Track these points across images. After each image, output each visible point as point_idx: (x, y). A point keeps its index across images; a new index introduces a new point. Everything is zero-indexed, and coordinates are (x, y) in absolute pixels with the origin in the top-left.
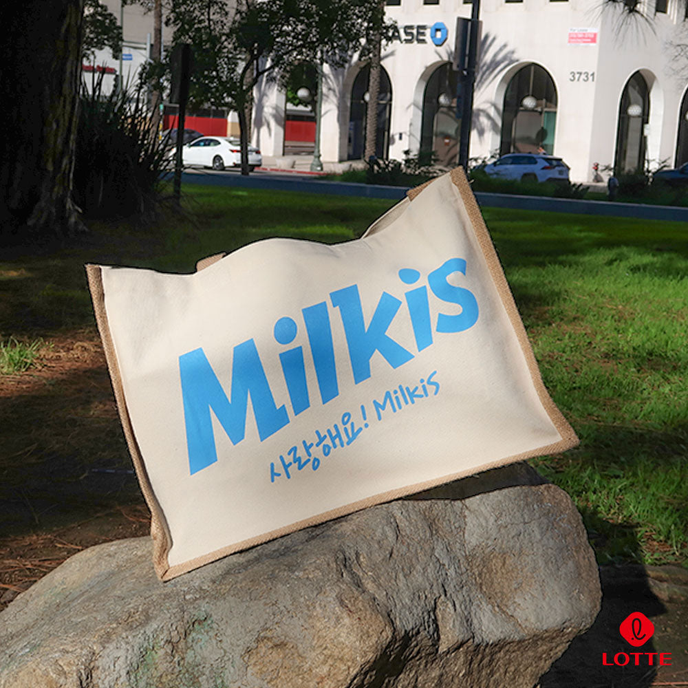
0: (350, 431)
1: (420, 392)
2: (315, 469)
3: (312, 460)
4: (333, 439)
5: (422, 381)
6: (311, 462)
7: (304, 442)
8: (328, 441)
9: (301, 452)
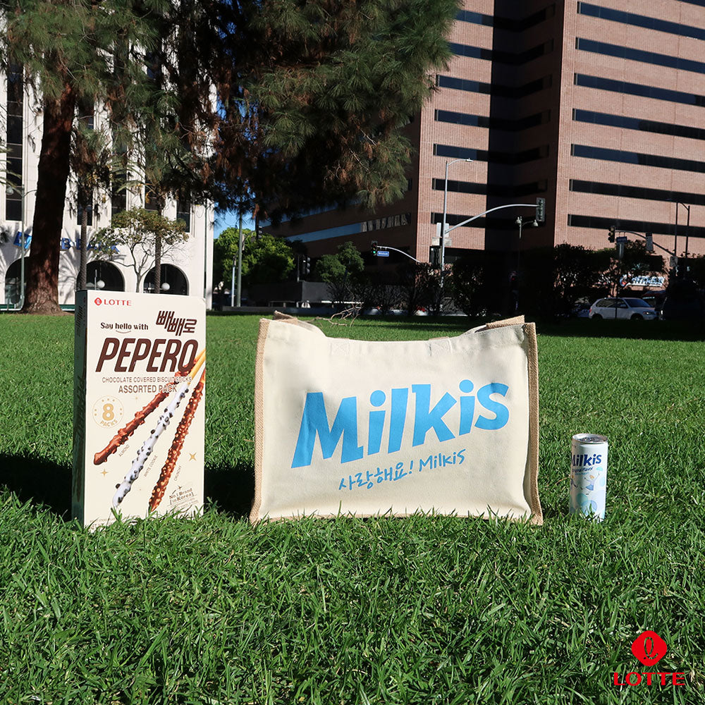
0: (399, 474)
1: (451, 460)
2: (368, 487)
3: (369, 482)
4: (386, 475)
5: (455, 453)
6: (367, 484)
7: (368, 472)
8: (383, 476)
9: (364, 478)
